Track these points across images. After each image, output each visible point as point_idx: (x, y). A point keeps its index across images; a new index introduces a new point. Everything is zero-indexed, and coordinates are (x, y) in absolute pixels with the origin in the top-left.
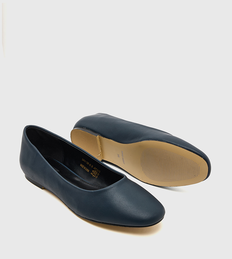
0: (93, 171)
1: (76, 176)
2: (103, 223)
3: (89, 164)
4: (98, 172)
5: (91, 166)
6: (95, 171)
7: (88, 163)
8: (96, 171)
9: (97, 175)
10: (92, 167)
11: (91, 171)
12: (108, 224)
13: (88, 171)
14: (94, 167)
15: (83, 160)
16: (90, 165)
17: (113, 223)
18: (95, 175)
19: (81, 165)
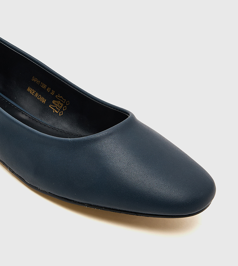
0: (54, 102)
1: (21, 111)
2: (90, 205)
3: (47, 88)
4: (65, 105)
5: (51, 91)
6: (59, 102)
7: (44, 86)
8: (61, 102)
9: (61, 110)
10: (53, 93)
11: (49, 102)
12: (101, 208)
13: (44, 101)
14: (56, 94)
15: (34, 80)
16: (48, 90)
17: (112, 207)
18: (57, 110)
19: (29, 89)
